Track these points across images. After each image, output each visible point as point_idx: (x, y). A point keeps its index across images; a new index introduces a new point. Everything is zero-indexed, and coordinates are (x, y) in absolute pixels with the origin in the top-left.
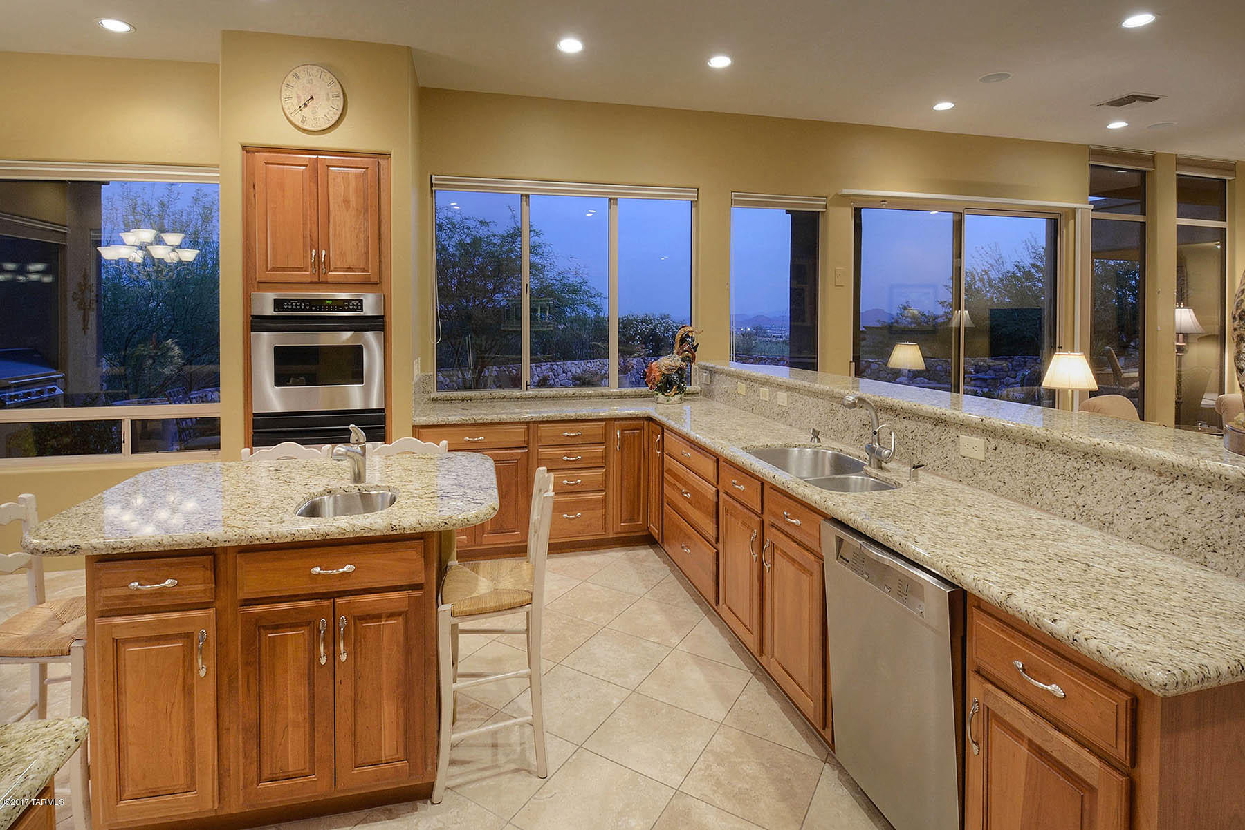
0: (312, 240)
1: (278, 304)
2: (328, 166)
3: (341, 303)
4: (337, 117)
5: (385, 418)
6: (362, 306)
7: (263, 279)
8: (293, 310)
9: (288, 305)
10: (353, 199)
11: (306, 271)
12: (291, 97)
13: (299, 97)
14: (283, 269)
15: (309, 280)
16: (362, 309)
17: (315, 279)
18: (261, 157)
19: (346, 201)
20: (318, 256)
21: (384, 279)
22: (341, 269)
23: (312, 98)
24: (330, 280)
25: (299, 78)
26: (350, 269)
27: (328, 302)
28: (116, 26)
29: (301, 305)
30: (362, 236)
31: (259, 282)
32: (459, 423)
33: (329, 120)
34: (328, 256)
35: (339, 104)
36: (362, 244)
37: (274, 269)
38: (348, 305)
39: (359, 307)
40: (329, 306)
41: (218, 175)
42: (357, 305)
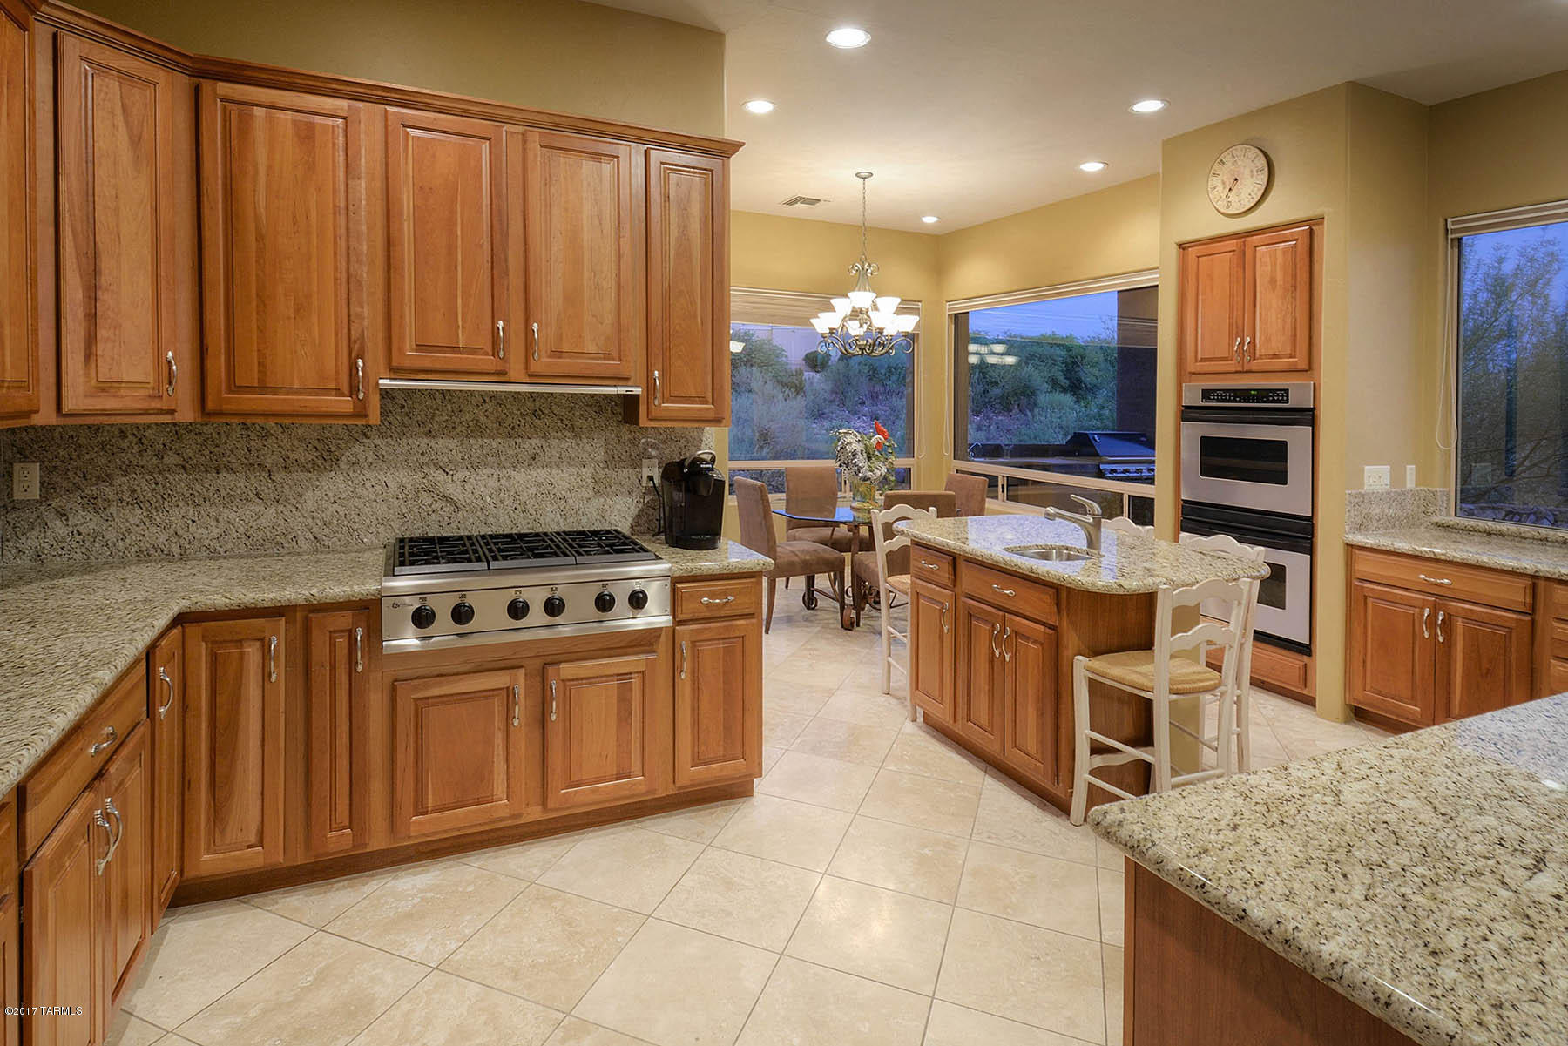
0: (1237, 328)
1: (1206, 394)
2: (1256, 247)
3: (1264, 394)
4: (1262, 192)
5: (1313, 527)
6: (1287, 396)
7: (1193, 371)
8: (1218, 401)
9: (1214, 395)
10: (1279, 276)
11: (1231, 360)
12: (1216, 188)
13: (1224, 183)
14: (1210, 360)
15: (1234, 370)
16: (1287, 400)
17: (1239, 369)
18: (1192, 252)
19: (1273, 281)
20: (1242, 343)
21: (1315, 366)
22: (1268, 356)
23: (1236, 180)
24: (1254, 368)
25: (1224, 163)
26: (1275, 356)
27: (1253, 392)
28: (1092, 167)
29: (1226, 396)
30: (1289, 320)
31: (1190, 373)
32: (1410, 553)
33: (1253, 198)
34: (1253, 342)
35: (1264, 177)
36: (1288, 326)
37: (1203, 360)
38: (1273, 396)
39: (1285, 398)
40: (1253, 396)
41: (1157, 276)
42: (1282, 396)
